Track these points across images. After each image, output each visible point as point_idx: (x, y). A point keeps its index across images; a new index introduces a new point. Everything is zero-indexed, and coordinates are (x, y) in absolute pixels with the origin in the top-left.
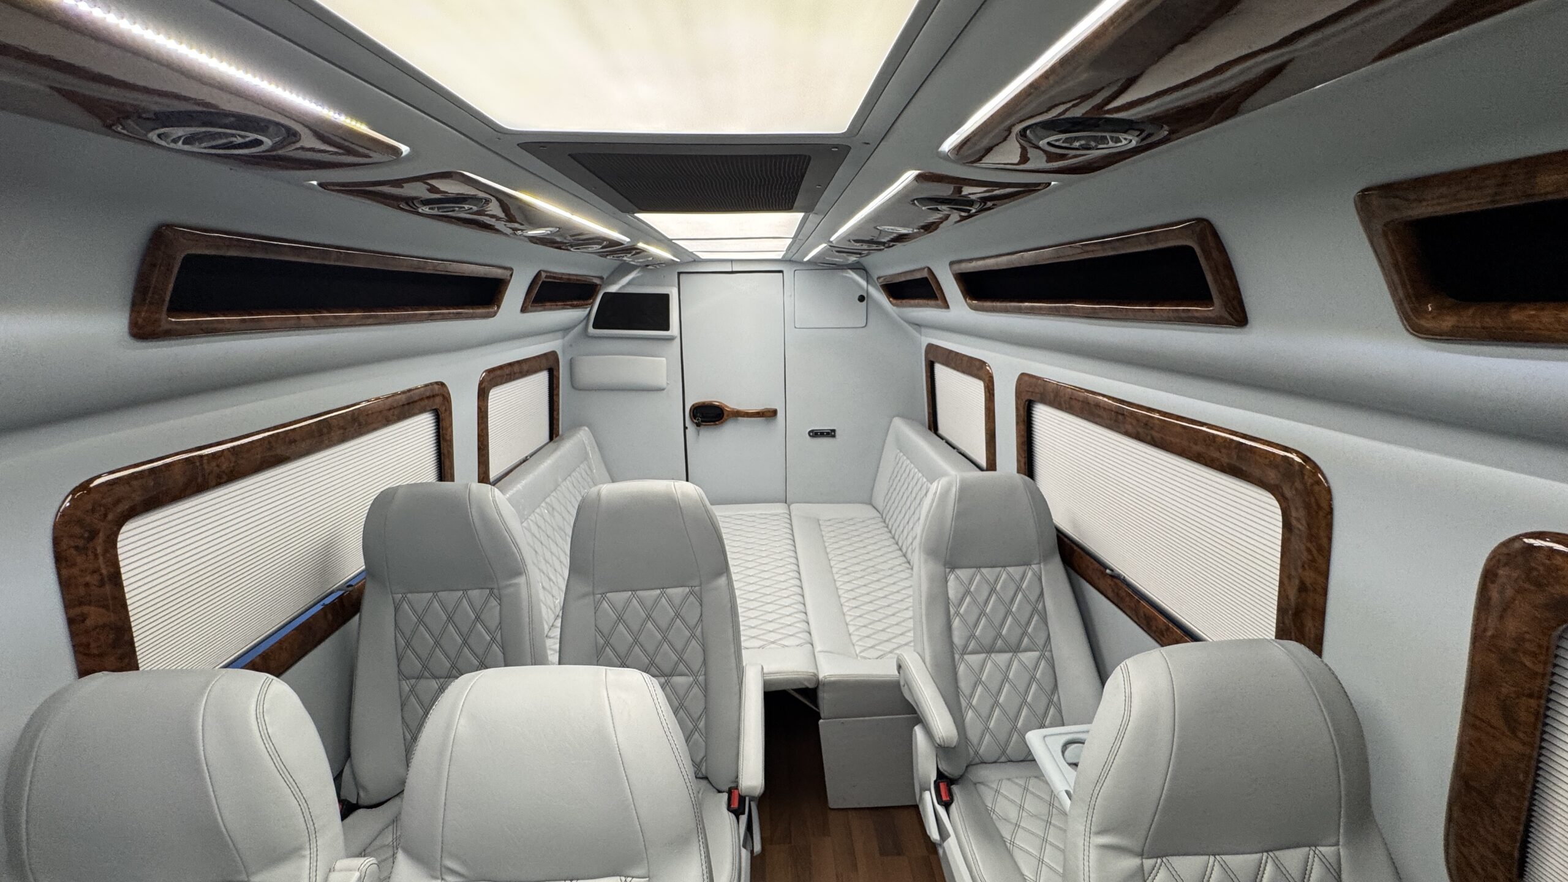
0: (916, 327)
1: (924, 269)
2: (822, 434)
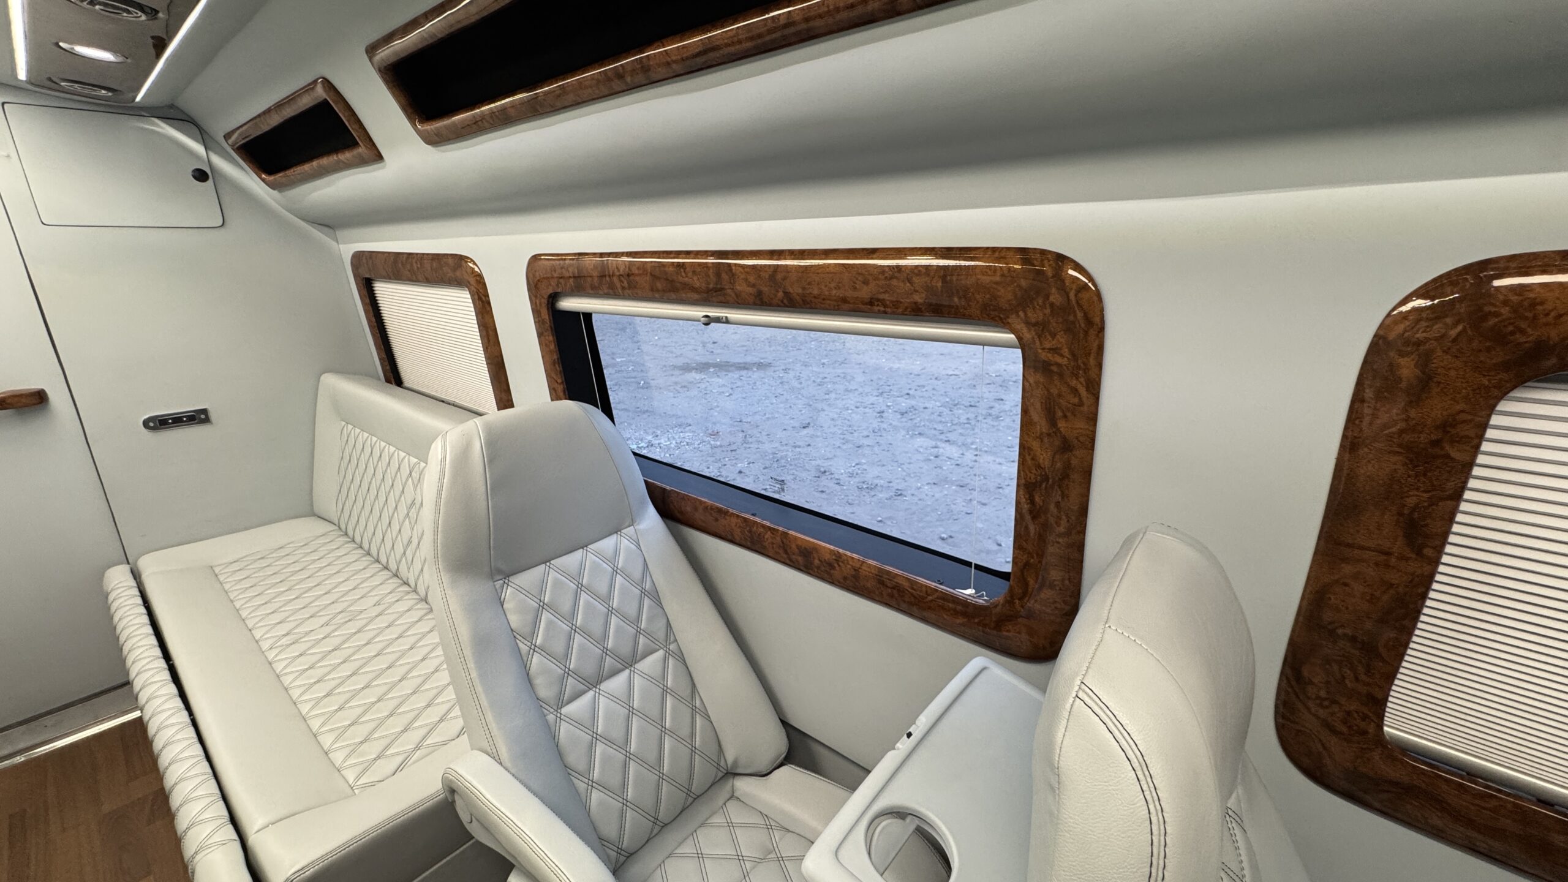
0: (326, 229)
1: (315, 82)
2: (177, 420)
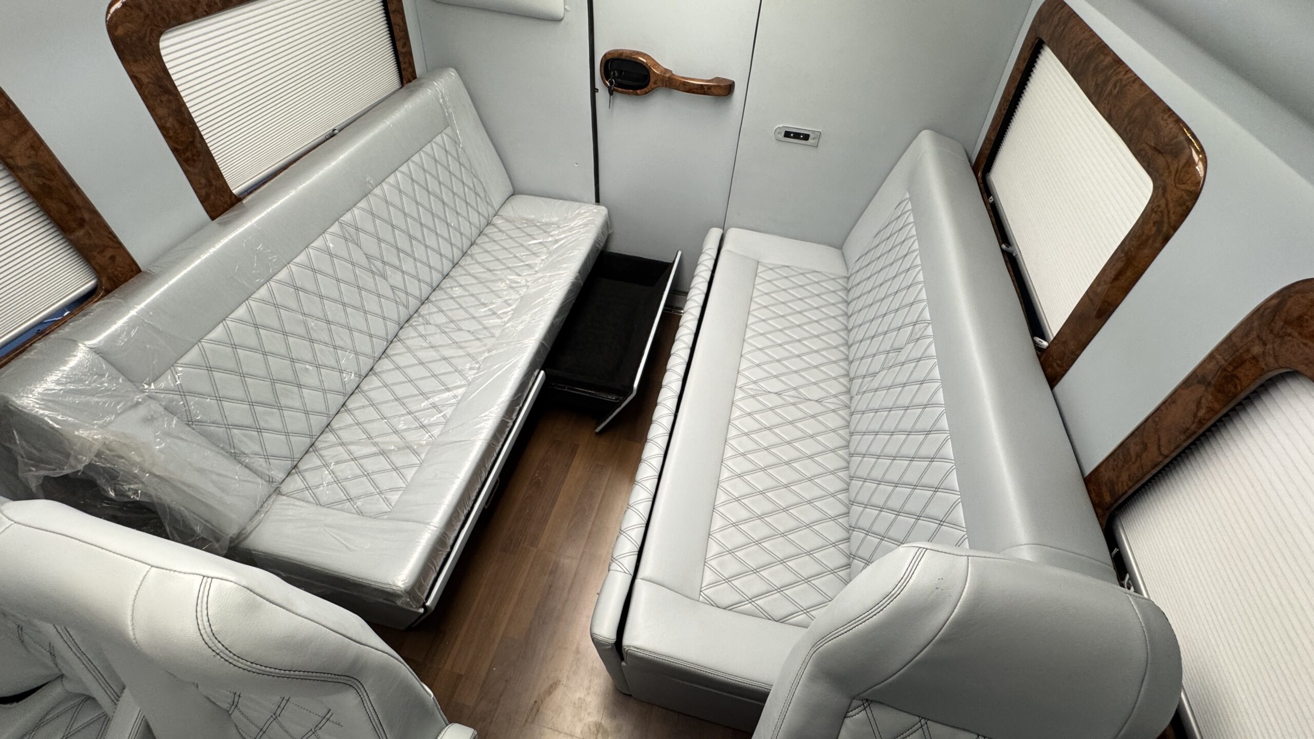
2: (797, 136)
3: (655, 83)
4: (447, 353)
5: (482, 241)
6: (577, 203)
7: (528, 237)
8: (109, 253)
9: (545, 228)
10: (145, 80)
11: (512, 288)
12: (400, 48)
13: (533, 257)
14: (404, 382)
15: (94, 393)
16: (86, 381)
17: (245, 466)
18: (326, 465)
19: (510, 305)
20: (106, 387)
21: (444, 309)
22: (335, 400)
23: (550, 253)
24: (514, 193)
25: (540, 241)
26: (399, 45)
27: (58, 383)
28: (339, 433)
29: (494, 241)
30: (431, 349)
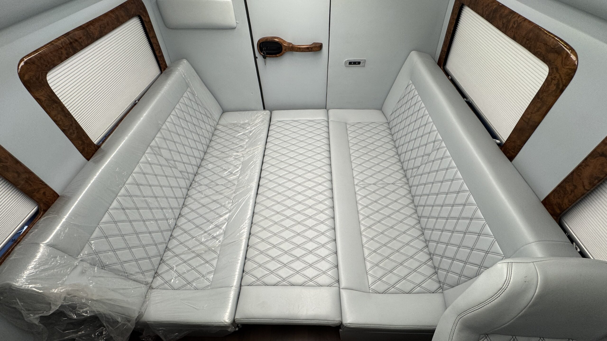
2: (355, 63)
3: (285, 50)
4: (215, 198)
5: (215, 139)
6: (256, 111)
7: (237, 132)
8: (42, 192)
9: (243, 126)
10: (43, 99)
11: (236, 159)
12: (158, 54)
13: (242, 141)
14: (198, 217)
15: (53, 268)
16: (49, 263)
17: (134, 280)
18: (172, 268)
19: (238, 168)
20: (59, 263)
21: (207, 176)
22: (167, 234)
23: (250, 138)
24: (224, 111)
25: (243, 133)
26: (157, 52)
27: (35, 268)
28: (174, 250)
29: (221, 137)
30: (206, 198)
